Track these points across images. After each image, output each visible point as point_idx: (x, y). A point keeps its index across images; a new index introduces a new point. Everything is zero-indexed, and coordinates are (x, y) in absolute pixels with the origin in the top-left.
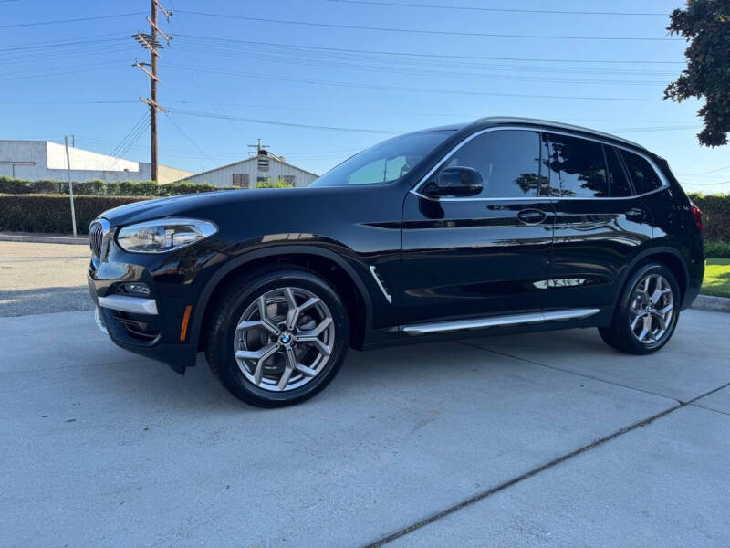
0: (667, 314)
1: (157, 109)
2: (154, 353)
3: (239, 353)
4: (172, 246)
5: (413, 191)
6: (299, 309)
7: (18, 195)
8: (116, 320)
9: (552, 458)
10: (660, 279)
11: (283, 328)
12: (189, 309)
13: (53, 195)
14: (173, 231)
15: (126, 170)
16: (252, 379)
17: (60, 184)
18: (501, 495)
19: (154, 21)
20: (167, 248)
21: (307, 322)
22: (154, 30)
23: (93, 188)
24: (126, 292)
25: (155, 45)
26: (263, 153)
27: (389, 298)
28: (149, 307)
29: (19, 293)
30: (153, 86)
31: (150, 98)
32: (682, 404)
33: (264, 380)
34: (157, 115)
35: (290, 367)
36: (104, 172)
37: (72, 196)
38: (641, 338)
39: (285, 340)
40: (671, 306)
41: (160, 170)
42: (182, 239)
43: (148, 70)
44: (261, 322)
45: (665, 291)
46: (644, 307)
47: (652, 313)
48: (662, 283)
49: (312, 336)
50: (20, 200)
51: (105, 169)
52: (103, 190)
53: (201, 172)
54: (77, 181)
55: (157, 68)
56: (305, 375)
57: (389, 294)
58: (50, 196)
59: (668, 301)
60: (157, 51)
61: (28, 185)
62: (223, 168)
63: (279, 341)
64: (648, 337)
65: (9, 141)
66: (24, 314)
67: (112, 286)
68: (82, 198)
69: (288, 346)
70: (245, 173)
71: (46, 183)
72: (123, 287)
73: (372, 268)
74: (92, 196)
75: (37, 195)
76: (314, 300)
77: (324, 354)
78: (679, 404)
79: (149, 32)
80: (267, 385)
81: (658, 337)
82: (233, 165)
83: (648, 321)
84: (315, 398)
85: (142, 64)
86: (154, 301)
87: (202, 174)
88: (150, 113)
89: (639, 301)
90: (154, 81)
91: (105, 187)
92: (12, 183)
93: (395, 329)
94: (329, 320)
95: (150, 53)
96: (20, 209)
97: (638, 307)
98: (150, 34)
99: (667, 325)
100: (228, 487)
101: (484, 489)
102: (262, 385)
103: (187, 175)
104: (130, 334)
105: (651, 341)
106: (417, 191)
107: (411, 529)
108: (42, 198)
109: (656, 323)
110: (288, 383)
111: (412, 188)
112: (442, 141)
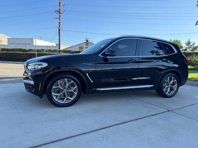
0: (175, 87)
1: (60, 30)
2: (33, 93)
3: (53, 94)
4: (38, 69)
5: (100, 55)
6: (68, 84)
7: (24, 53)
8: (27, 85)
9: (122, 122)
10: (173, 77)
11: (65, 88)
12: (41, 83)
13: (32, 53)
14: (38, 65)
15: (53, 46)
16: (56, 100)
17: (34, 50)
18: (104, 130)
19: (60, 7)
20: (37, 69)
21: (72, 87)
22: (60, 9)
23: (42, 51)
24: (29, 79)
25: (60, 13)
26: (87, 41)
27: (92, 81)
28: (32, 82)
29: (18, 77)
30: (59, 24)
31: (59, 27)
32: (168, 111)
33: (59, 100)
34: (60, 31)
35: (66, 97)
36: (47, 46)
37: (36, 53)
38: (167, 93)
39: (65, 91)
40: (176, 85)
41: (61, 45)
42: (39, 67)
43: (58, 20)
44: (59, 87)
45: (174, 81)
46: (168, 85)
47: (170, 87)
48: (173, 78)
49: (72, 90)
50: (25, 54)
51: (48, 45)
52: (44, 51)
53: (72, 46)
54: (38, 49)
55: (60, 19)
56: (70, 100)
57: (92, 80)
58: (31, 53)
59: (176, 84)
60: (60, 15)
61: (27, 50)
62: (77, 45)
63: (63, 91)
64: (169, 93)
65: (25, 39)
66: (16, 83)
67: (26, 77)
68: (39, 53)
69: (66, 93)
70: (82, 46)
71: (31, 49)
72: (28, 78)
73: (87, 74)
74: (41, 53)
75: (29, 53)
76: (72, 82)
77: (75, 95)
78: (167, 111)
79: (58, 10)
80: (60, 102)
81: (172, 93)
82: (79, 44)
83: (169, 89)
84: (73, 105)
85: (57, 18)
86: (33, 81)
87: (72, 47)
88: (58, 31)
89: (167, 84)
90: (60, 23)
91: (45, 51)
92: (23, 49)
93: (94, 89)
94: (76, 87)
95: (59, 15)
96: (25, 56)
97: (166, 85)
98: (59, 10)
99: (175, 90)
100: (42, 124)
101: (101, 128)
102: (59, 102)
103: (68, 47)
104: (30, 88)
105: (170, 94)
106: (101, 55)
107: (78, 135)
108: (30, 53)
109: (172, 89)
110: (65, 101)
111: (99, 54)
112: (110, 42)
